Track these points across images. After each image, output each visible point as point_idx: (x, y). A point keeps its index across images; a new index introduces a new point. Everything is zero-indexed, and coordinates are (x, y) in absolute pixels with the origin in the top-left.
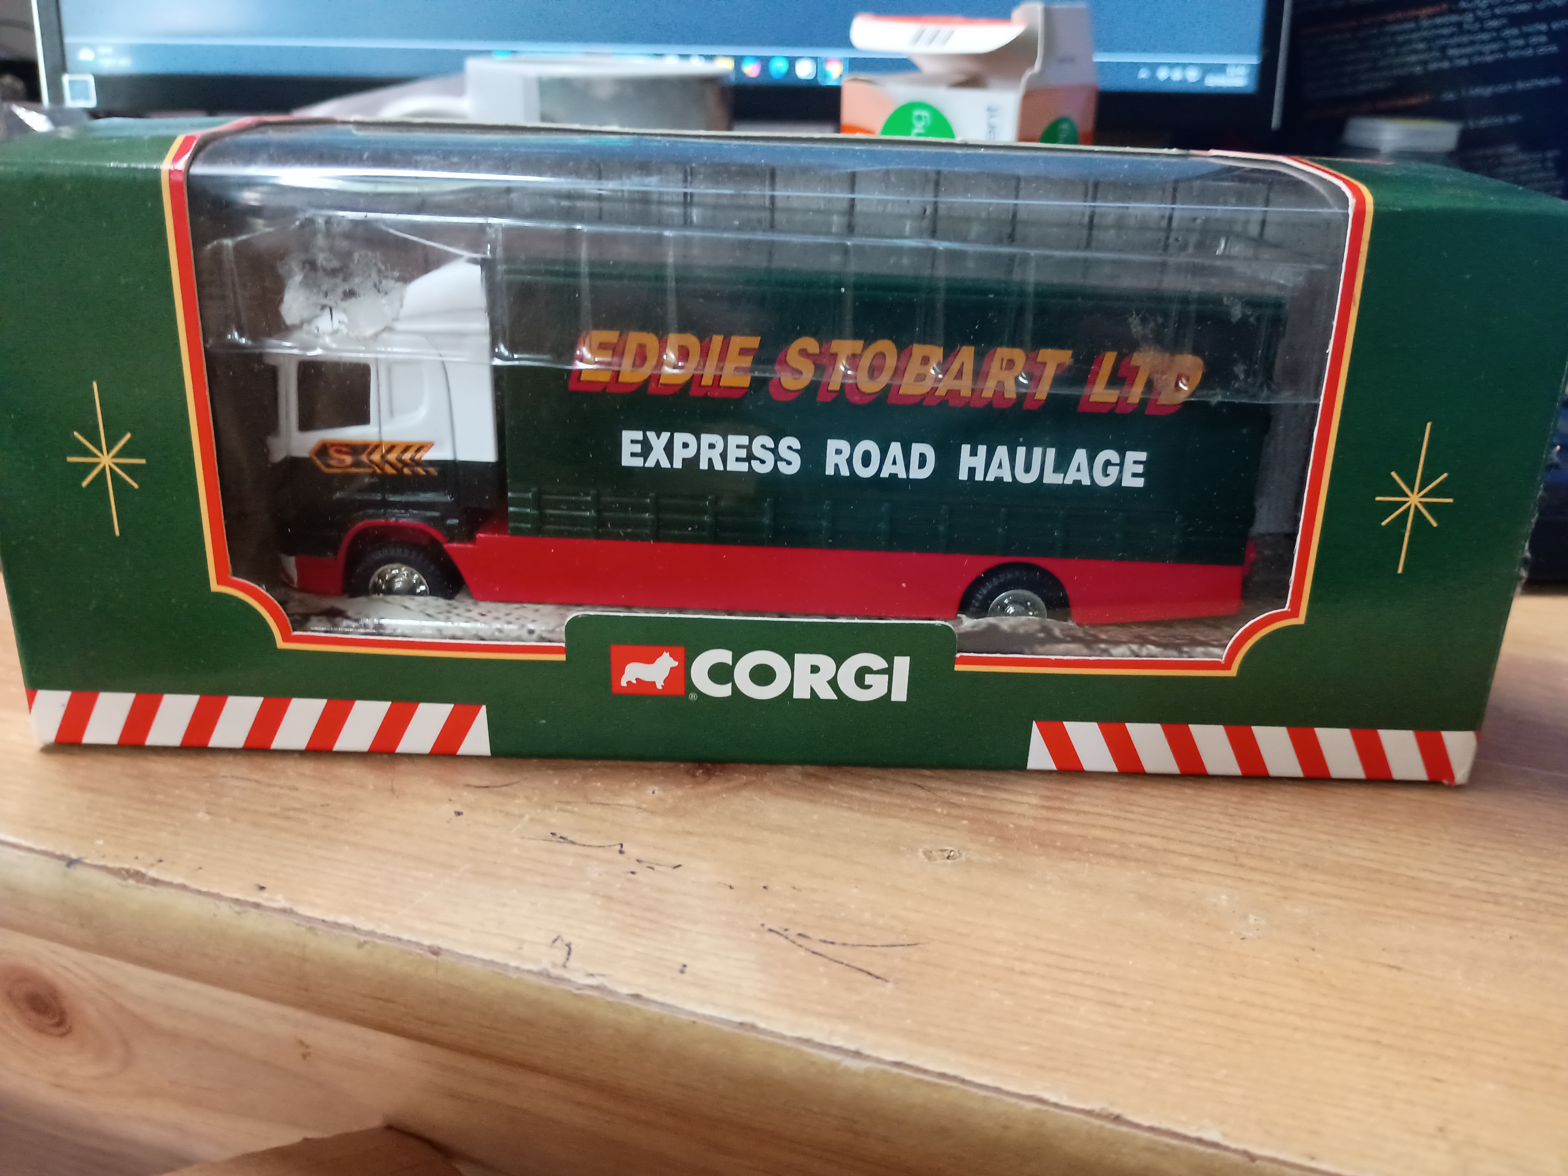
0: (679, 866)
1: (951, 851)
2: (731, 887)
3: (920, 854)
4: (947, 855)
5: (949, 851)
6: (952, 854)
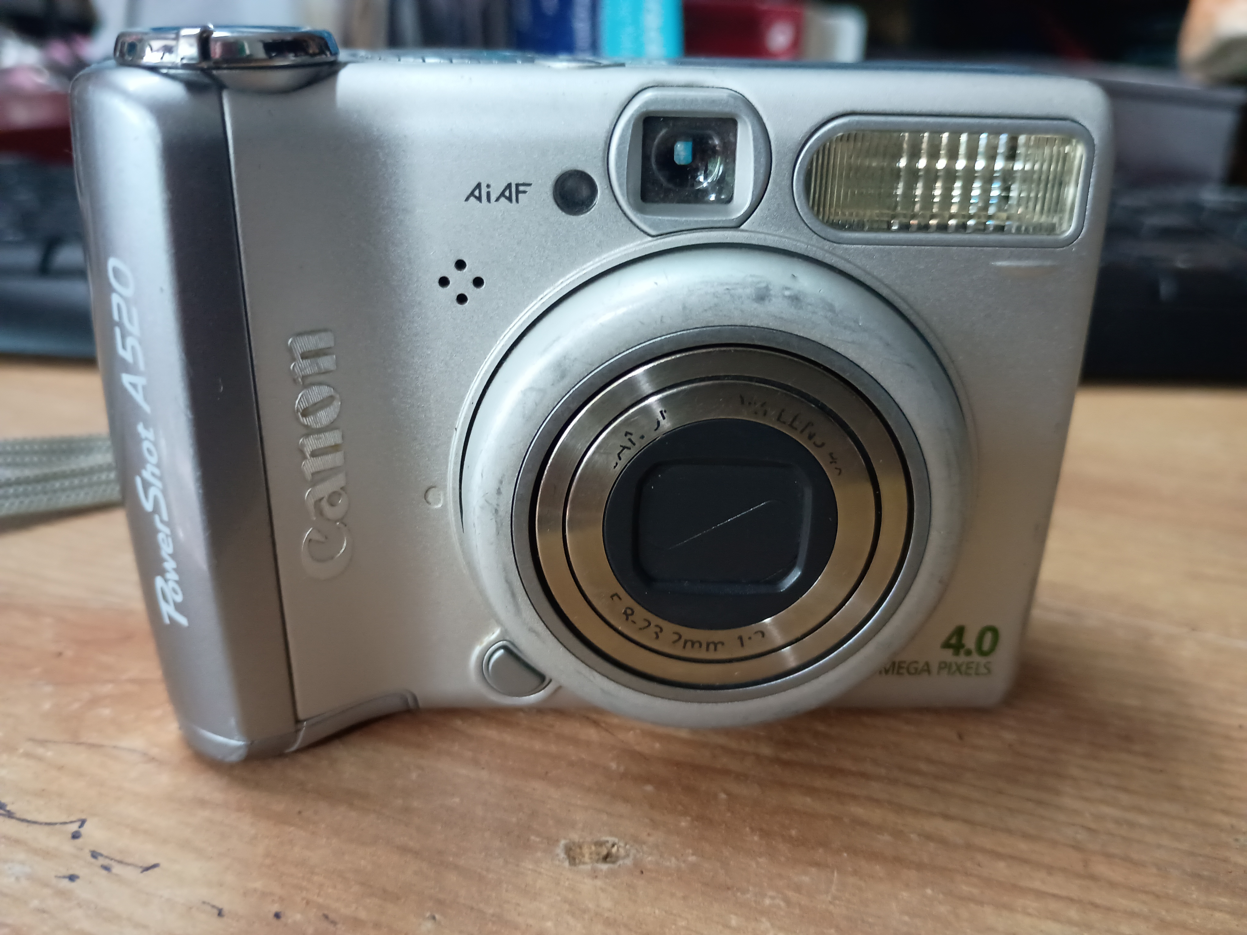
0: (155, 866)
1: (613, 846)
2: (220, 913)
3: (560, 851)
4: (604, 852)
5: (609, 845)
6: (614, 850)
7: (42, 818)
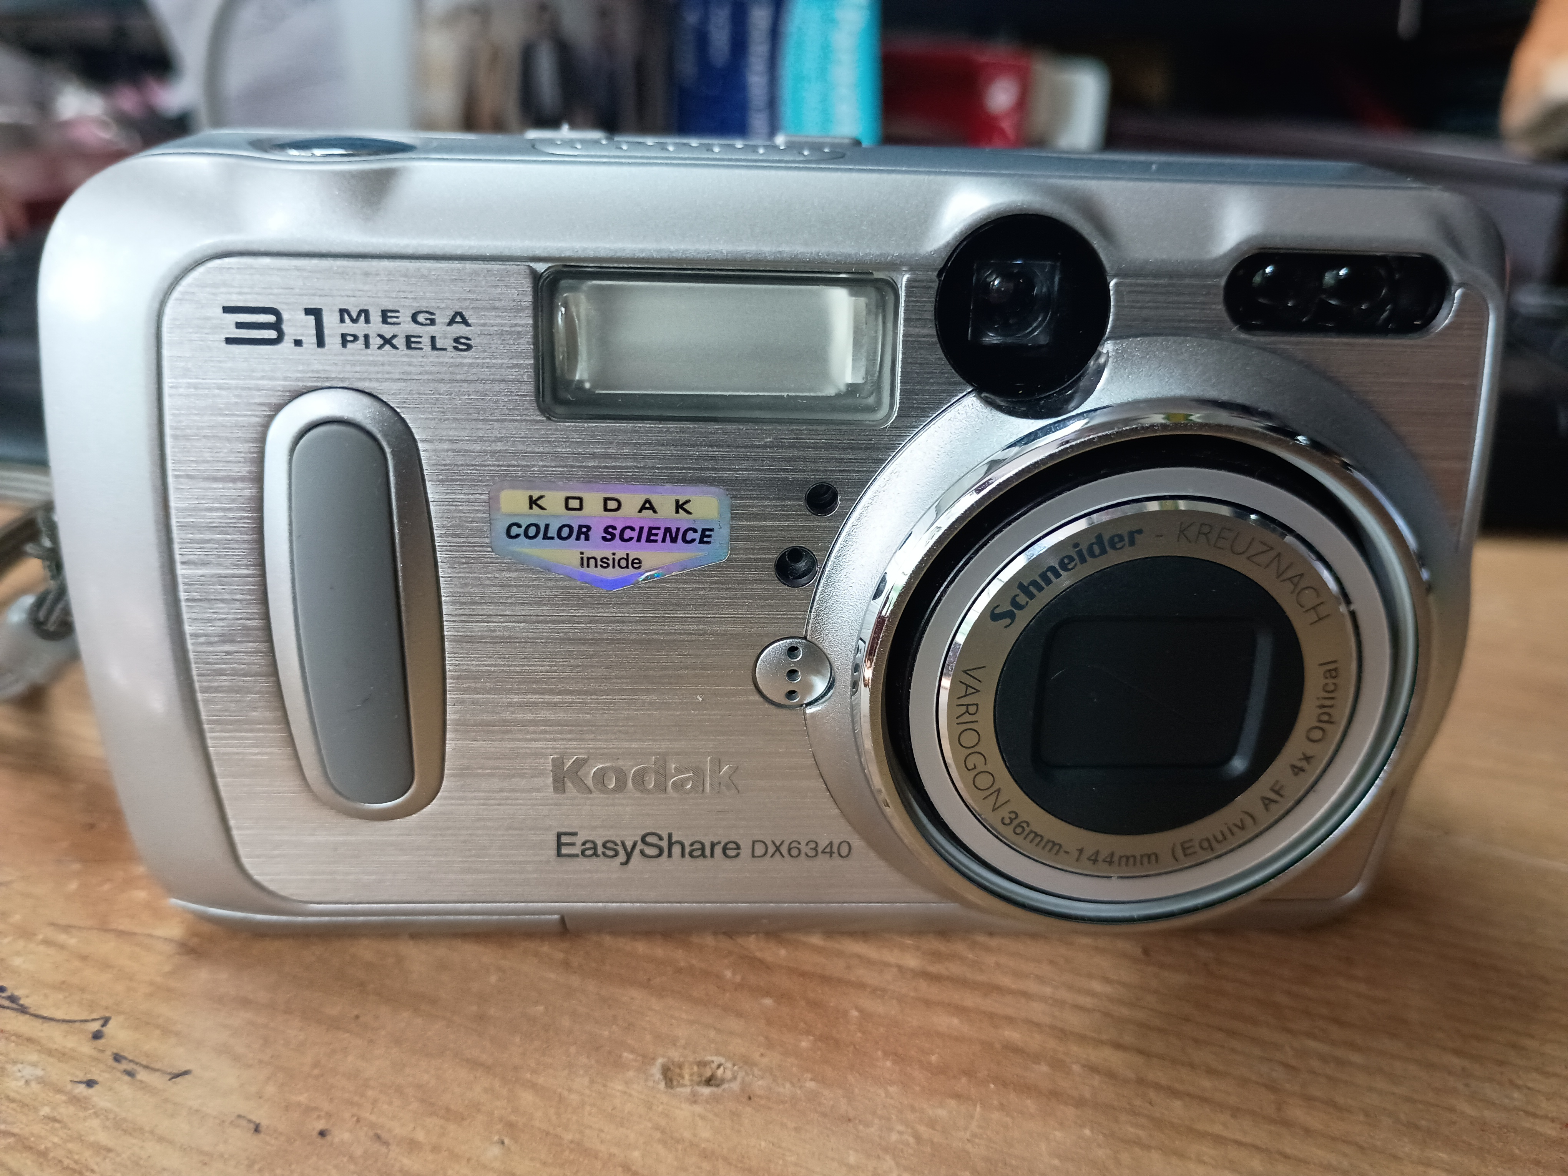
0: (186, 1073)
1: (719, 1066)
2: (257, 1129)
3: (656, 1071)
4: (708, 1073)
5: (714, 1066)
6: (720, 1072)
7: (59, 1014)
